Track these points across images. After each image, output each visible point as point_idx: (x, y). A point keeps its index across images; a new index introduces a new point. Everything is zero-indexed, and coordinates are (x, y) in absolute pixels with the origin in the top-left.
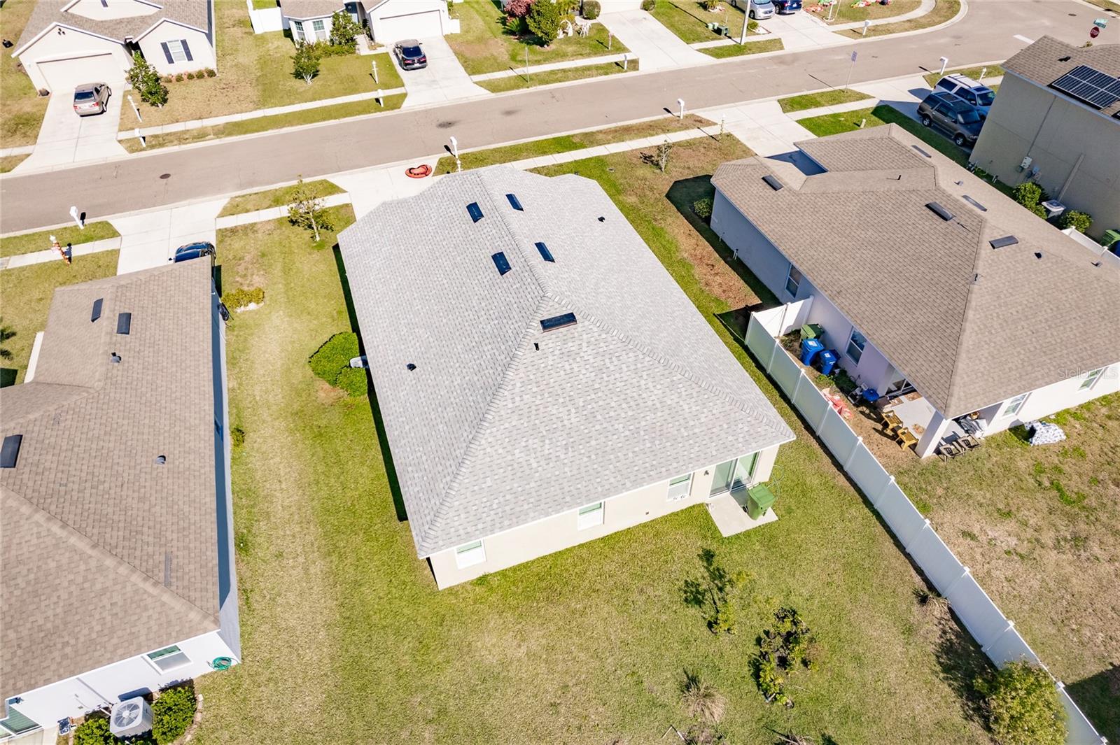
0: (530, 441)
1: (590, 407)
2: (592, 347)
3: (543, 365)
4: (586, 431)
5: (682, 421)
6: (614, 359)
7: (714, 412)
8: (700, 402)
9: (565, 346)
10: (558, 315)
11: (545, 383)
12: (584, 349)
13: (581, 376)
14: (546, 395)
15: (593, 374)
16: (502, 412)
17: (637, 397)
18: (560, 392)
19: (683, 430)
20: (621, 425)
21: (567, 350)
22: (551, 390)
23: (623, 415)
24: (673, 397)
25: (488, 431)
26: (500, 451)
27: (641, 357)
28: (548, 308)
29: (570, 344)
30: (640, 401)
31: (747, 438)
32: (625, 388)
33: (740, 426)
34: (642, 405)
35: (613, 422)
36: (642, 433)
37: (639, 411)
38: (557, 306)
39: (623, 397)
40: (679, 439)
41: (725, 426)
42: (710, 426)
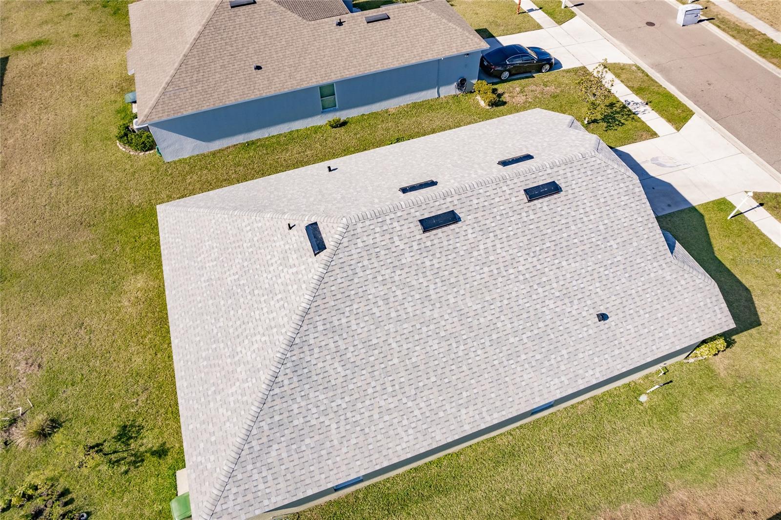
0: (216, 250)
1: (239, 290)
2: (292, 278)
3: (275, 238)
4: (220, 293)
5: (221, 387)
6: (282, 303)
7: (228, 424)
8: (238, 405)
9: (293, 252)
10: (324, 236)
11: (261, 245)
12: (290, 271)
13: (265, 275)
14: (251, 250)
15: (267, 286)
16: (239, 221)
17: (245, 334)
18: (253, 260)
19: (213, 389)
20: (222, 324)
21: (289, 255)
22: (255, 252)
23: (230, 324)
24: (243, 373)
25: (226, 216)
26: (212, 230)
27: (283, 331)
28: (330, 225)
29: (295, 256)
30: (241, 338)
31: (201, 467)
32: (254, 320)
33: (212, 458)
34: (238, 340)
35: (225, 316)
36: (214, 346)
37: (233, 340)
38: (333, 231)
39: (246, 320)
40: (206, 386)
41: (213, 439)
42: (214, 420)
